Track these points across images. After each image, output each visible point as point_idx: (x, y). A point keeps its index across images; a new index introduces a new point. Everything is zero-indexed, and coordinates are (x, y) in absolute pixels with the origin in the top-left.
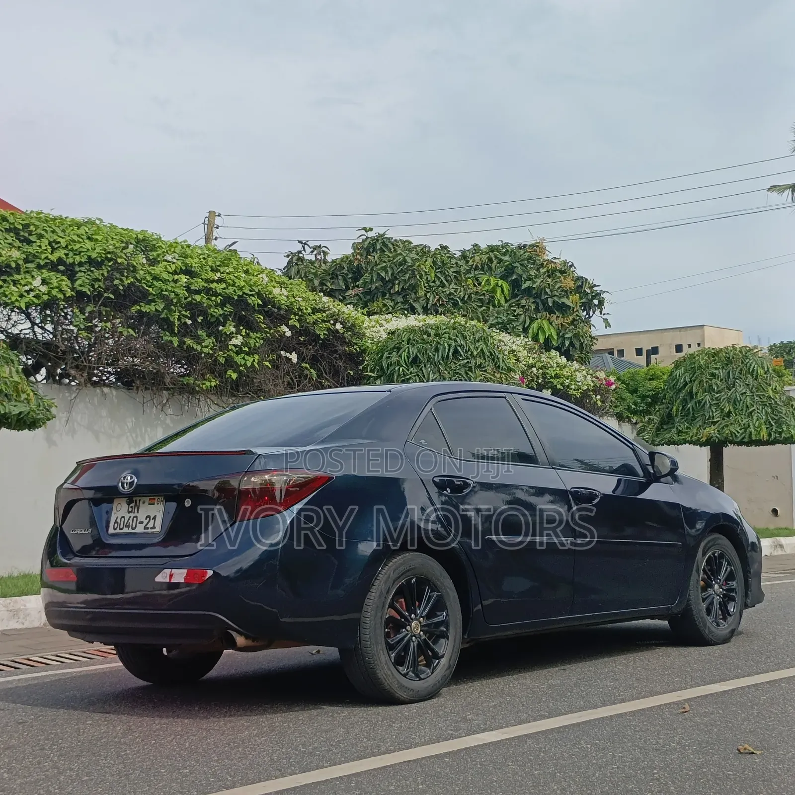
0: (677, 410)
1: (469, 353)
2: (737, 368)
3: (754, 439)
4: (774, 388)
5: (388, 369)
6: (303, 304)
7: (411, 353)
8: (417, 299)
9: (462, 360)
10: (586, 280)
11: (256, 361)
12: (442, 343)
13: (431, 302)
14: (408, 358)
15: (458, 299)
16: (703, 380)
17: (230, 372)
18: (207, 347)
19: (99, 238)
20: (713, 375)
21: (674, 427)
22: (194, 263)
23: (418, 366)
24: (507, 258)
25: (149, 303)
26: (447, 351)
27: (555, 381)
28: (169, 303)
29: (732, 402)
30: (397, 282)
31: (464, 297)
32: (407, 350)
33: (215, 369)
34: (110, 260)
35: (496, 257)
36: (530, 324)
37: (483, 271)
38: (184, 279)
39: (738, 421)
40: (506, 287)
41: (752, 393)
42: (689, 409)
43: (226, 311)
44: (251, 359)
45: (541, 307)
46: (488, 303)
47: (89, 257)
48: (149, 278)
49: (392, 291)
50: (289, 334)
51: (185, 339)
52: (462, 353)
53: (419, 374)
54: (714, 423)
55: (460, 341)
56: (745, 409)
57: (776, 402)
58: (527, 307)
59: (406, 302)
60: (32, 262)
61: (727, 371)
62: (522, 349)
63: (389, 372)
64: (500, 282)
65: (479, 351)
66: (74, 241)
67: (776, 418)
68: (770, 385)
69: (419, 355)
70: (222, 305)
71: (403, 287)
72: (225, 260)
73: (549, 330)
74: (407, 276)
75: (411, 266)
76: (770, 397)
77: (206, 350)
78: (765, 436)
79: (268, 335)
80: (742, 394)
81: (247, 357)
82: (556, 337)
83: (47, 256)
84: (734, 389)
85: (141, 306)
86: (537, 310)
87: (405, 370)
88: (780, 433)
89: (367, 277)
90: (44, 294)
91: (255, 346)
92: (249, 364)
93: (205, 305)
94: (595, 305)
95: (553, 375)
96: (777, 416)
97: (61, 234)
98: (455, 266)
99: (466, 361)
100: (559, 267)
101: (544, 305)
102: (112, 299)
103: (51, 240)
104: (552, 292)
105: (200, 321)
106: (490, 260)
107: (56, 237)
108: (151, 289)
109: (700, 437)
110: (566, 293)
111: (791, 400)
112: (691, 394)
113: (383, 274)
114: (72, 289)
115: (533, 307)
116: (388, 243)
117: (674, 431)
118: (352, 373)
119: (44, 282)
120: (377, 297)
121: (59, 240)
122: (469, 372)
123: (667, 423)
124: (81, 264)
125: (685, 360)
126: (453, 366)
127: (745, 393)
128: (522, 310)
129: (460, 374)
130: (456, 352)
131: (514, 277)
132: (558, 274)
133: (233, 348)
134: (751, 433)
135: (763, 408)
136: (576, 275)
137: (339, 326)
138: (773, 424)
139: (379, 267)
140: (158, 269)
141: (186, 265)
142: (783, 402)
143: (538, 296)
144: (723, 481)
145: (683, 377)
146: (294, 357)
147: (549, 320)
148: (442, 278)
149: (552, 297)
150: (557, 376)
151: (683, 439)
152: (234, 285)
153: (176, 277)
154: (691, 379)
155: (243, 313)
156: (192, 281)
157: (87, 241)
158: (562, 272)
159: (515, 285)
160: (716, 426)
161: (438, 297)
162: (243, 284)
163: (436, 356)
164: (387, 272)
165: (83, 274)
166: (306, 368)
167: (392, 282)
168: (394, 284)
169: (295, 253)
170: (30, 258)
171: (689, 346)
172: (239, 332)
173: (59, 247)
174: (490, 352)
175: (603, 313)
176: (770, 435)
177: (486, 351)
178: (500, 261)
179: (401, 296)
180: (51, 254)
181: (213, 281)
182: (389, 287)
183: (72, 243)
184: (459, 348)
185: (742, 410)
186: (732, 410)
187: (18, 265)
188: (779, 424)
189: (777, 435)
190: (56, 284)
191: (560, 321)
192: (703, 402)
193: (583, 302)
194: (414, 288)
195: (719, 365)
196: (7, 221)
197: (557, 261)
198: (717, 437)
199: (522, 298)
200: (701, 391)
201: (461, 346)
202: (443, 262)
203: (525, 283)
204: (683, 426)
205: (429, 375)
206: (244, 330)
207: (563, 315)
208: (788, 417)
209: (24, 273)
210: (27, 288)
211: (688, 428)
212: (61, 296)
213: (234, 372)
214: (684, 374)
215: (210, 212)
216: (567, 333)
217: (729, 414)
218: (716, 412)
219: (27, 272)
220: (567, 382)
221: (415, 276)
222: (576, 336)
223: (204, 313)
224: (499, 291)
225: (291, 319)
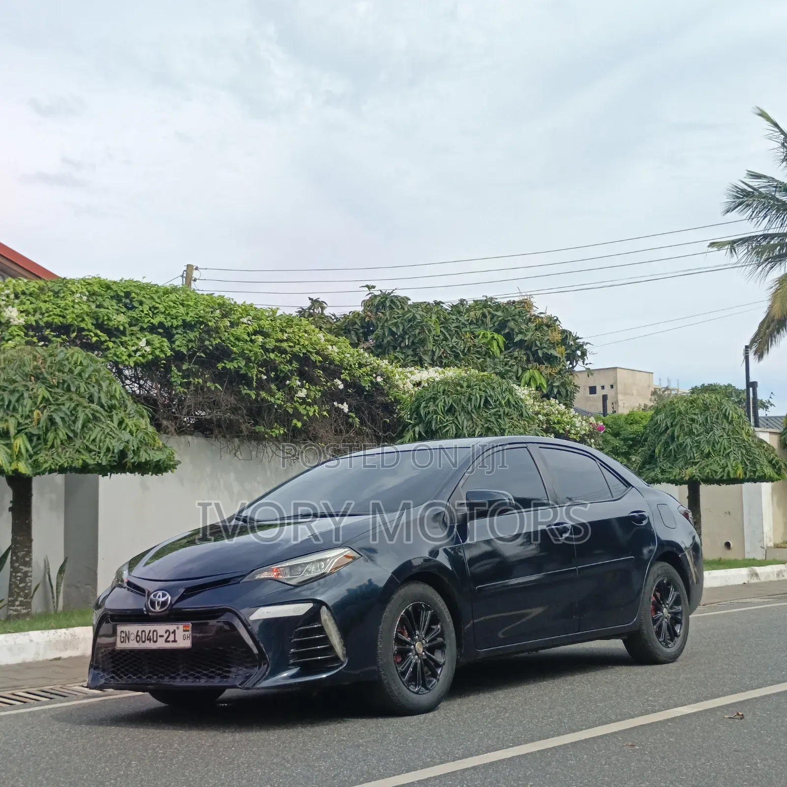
0: (660, 451)
1: (498, 402)
2: (714, 414)
3: (732, 477)
4: (746, 431)
5: (426, 417)
6: (351, 359)
7: (447, 403)
8: (425, 352)
9: (493, 408)
10: (570, 333)
11: (317, 411)
12: (474, 394)
13: (436, 354)
14: (444, 407)
15: (459, 352)
16: (684, 425)
17: (295, 421)
18: (279, 399)
19: (191, 303)
20: (693, 420)
21: (657, 467)
22: (265, 323)
23: (454, 415)
24: (499, 313)
25: (232, 361)
26: (479, 400)
27: (557, 427)
28: (248, 360)
29: (712, 444)
30: (407, 337)
31: (464, 349)
32: (443, 400)
33: (285, 419)
34: (202, 323)
35: (489, 313)
36: (522, 373)
37: (477, 325)
38: (260, 339)
39: (717, 462)
40: (501, 339)
41: (728, 436)
42: (671, 450)
43: (293, 367)
44: (312, 410)
45: (531, 358)
46: (485, 355)
47: (184, 321)
48: (232, 339)
49: (403, 345)
50: (341, 387)
51: (261, 393)
52: (492, 403)
53: (455, 421)
54: (696, 464)
55: (490, 392)
56: (722, 450)
57: (750, 444)
58: (519, 358)
59: (415, 355)
60: (135, 325)
61: (705, 417)
62: (528, 398)
63: (427, 419)
64: (496, 336)
65: (506, 400)
66: (170, 307)
67: (750, 458)
68: (743, 429)
69: (453, 404)
70: (290, 362)
71: (413, 341)
72: (288, 322)
73: (540, 379)
74: (417, 331)
75: (421, 322)
76: (744, 440)
77: (279, 402)
78: (741, 475)
79: (326, 388)
80: (720, 437)
81: (308, 408)
82: (545, 386)
83: (150, 321)
84: (712, 432)
85: (225, 364)
86: (528, 361)
87: (442, 418)
88: (755, 472)
89: (379, 331)
90: (148, 354)
91: (315, 397)
92: (311, 414)
93: (277, 362)
94: (578, 356)
95: (556, 421)
96: (751, 456)
97: (158, 301)
98: (455, 321)
99: (495, 410)
100: (545, 321)
101: (534, 356)
102: (203, 357)
103: (151, 306)
104: (541, 344)
105: (273, 376)
106: (484, 315)
107: (154, 303)
108: (235, 349)
109: (683, 476)
110: (554, 345)
111: (761, 442)
112: (673, 438)
113: (394, 329)
114: (172, 349)
115: (525, 358)
116: (397, 302)
117: (658, 470)
118: (388, 420)
119: (148, 343)
120: (388, 350)
121: (157, 305)
122: (499, 420)
123: (650, 463)
124: (177, 327)
125: (665, 406)
126: (485, 414)
127: (722, 436)
128: (514, 361)
129: (490, 421)
130: (486, 401)
131: (507, 331)
132: (546, 328)
133: (298, 399)
134: (729, 472)
135: (738, 450)
136: (561, 328)
137: (379, 379)
138: (748, 464)
139: (390, 322)
140: (239, 331)
141: (259, 326)
142: (755, 444)
143: (529, 348)
144: (700, 516)
145: (665, 422)
146: (345, 407)
147: (539, 370)
148: (446, 333)
149: (541, 349)
150: (559, 423)
151: (667, 478)
152: (299, 344)
153: (253, 337)
154: (672, 423)
155: (307, 369)
156: (267, 341)
157: (181, 307)
158: (548, 326)
159: (509, 337)
160: (697, 466)
161: (443, 350)
162: (307, 343)
163: (469, 405)
164: (398, 327)
165: (179, 336)
166: (352, 417)
167: (402, 337)
168: (404, 339)
169: (306, 309)
170: (134, 322)
171: (603, 387)
172: (303, 386)
173: (158, 312)
174: (515, 402)
175: (585, 363)
176: (745, 474)
177: (511, 400)
178: (493, 316)
179: (411, 350)
180: (152, 318)
181: (282, 341)
182: (399, 341)
183: (168, 309)
184: (489, 398)
185: (720, 451)
186: (711, 451)
187: (125, 328)
188: (753, 463)
189: (752, 474)
190: (158, 345)
191: (549, 371)
192: (685, 444)
193: (567, 353)
194: (423, 342)
195: (697, 411)
196: (111, 289)
197: (542, 315)
198: (699, 476)
199: (514, 350)
200: (682, 434)
201: (491, 396)
202: (445, 318)
203: (517, 336)
204: (666, 465)
205: (463, 422)
206: (307, 384)
207: (551, 365)
208: (761, 457)
209: (129, 335)
210: (134, 348)
211: (670, 468)
212: (162, 356)
213: (298, 421)
214: (664, 419)
215: (188, 266)
216: (554, 382)
217: (708, 455)
218: (697, 453)
219: (132, 334)
220: (568, 428)
221: (424, 331)
222: (563, 384)
223: (275, 369)
224: (495, 344)
225: (342, 374)
